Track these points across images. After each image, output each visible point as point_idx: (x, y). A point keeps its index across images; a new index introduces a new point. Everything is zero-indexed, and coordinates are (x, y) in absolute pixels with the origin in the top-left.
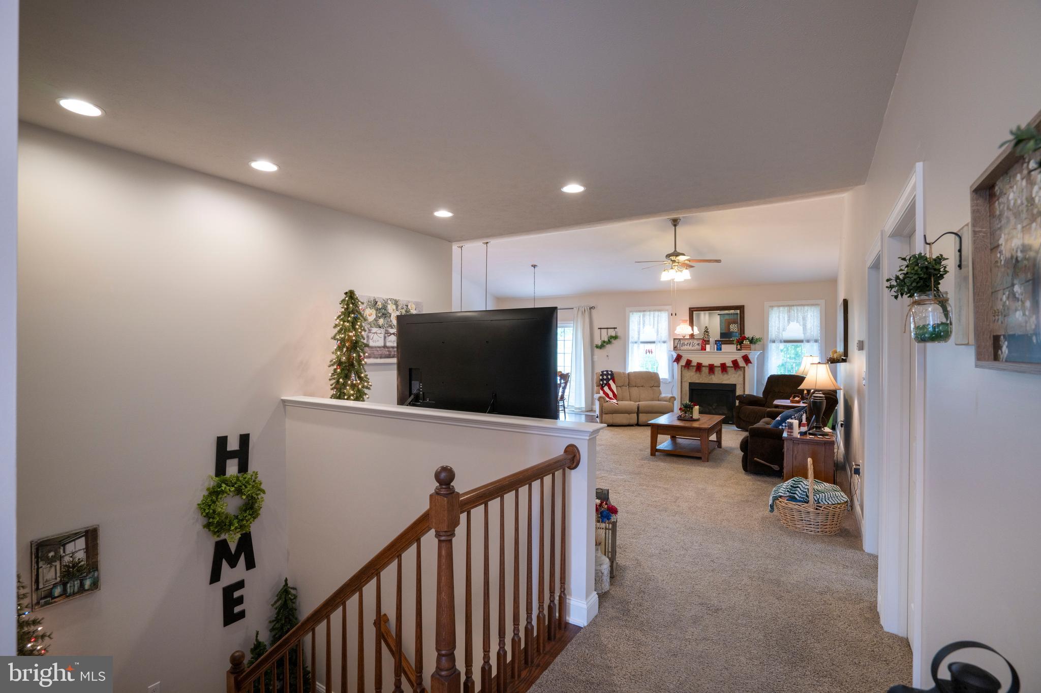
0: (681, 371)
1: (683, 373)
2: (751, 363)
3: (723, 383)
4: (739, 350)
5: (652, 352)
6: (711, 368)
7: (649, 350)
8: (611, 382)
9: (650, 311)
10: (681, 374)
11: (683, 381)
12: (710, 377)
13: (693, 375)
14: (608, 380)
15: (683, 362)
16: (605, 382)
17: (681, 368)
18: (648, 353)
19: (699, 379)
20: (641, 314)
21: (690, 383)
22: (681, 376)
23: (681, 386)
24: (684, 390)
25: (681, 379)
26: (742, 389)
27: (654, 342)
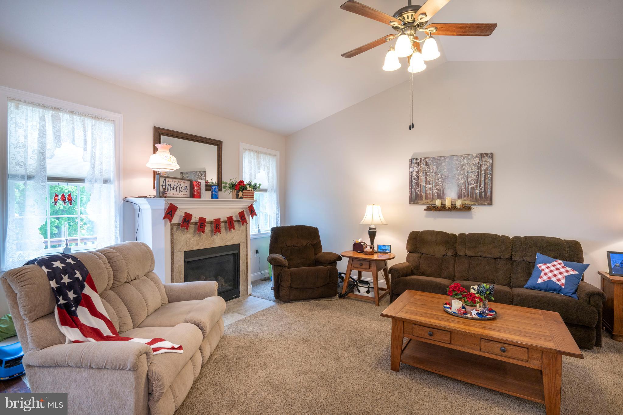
0: (172, 234)
1: (175, 236)
2: (256, 215)
3: (226, 244)
4: (241, 198)
5: (70, 200)
6: (217, 225)
7: (63, 196)
8: (87, 290)
9: (72, 112)
10: (172, 239)
11: (175, 251)
12: (212, 239)
13: (190, 239)
14: (77, 286)
15: (177, 218)
16: (71, 295)
17: (172, 229)
18: (61, 203)
19: (198, 244)
20: (49, 114)
21: (185, 252)
22: (172, 243)
23: (172, 259)
24: (176, 266)
25: (172, 248)
26: (245, 248)
27: (80, 180)
